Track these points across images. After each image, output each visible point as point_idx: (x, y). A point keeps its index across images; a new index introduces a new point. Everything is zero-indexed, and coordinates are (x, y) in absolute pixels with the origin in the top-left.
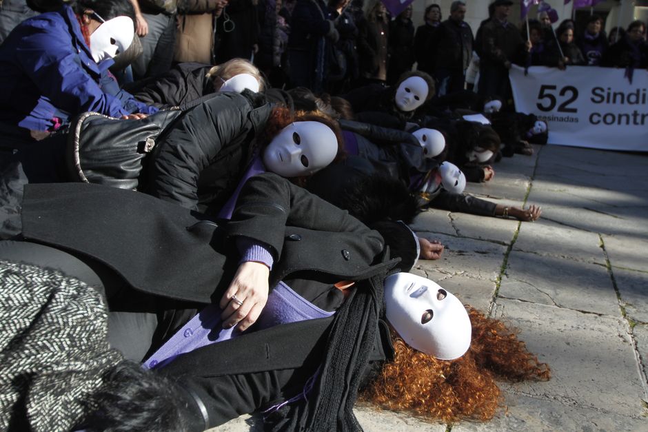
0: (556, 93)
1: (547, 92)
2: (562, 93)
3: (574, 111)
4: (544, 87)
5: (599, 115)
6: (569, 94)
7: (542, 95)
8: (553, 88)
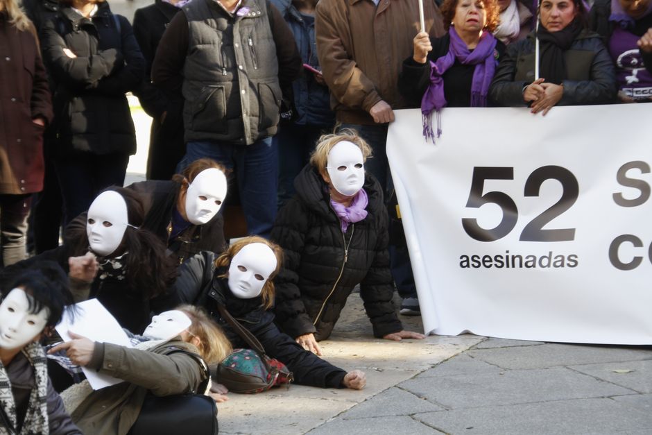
0: (514, 188)
1: (490, 186)
2: (532, 188)
3: (567, 235)
4: (481, 174)
6: (552, 190)
7: (477, 195)
8: (505, 173)
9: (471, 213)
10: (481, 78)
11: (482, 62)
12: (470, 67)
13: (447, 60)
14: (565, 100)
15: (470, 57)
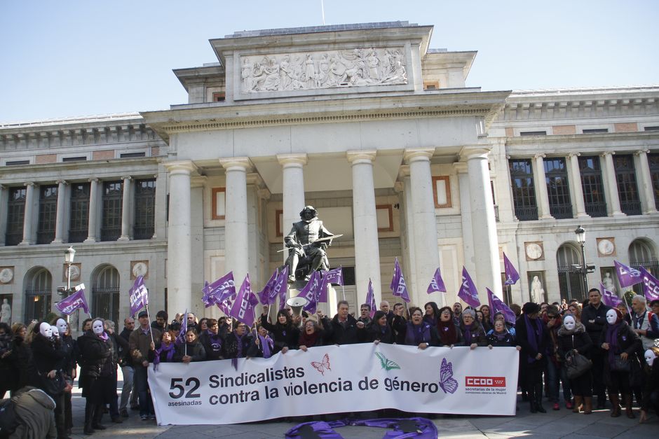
0: (183, 384)
1: (176, 383)
2: (188, 383)
3: (198, 396)
4: (174, 380)
5: (217, 397)
6: (193, 384)
7: (173, 386)
8: (180, 380)
9: (172, 391)
10: (170, 355)
11: (170, 350)
12: (167, 352)
13: (161, 350)
14: (193, 360)
15: (167, 349)
